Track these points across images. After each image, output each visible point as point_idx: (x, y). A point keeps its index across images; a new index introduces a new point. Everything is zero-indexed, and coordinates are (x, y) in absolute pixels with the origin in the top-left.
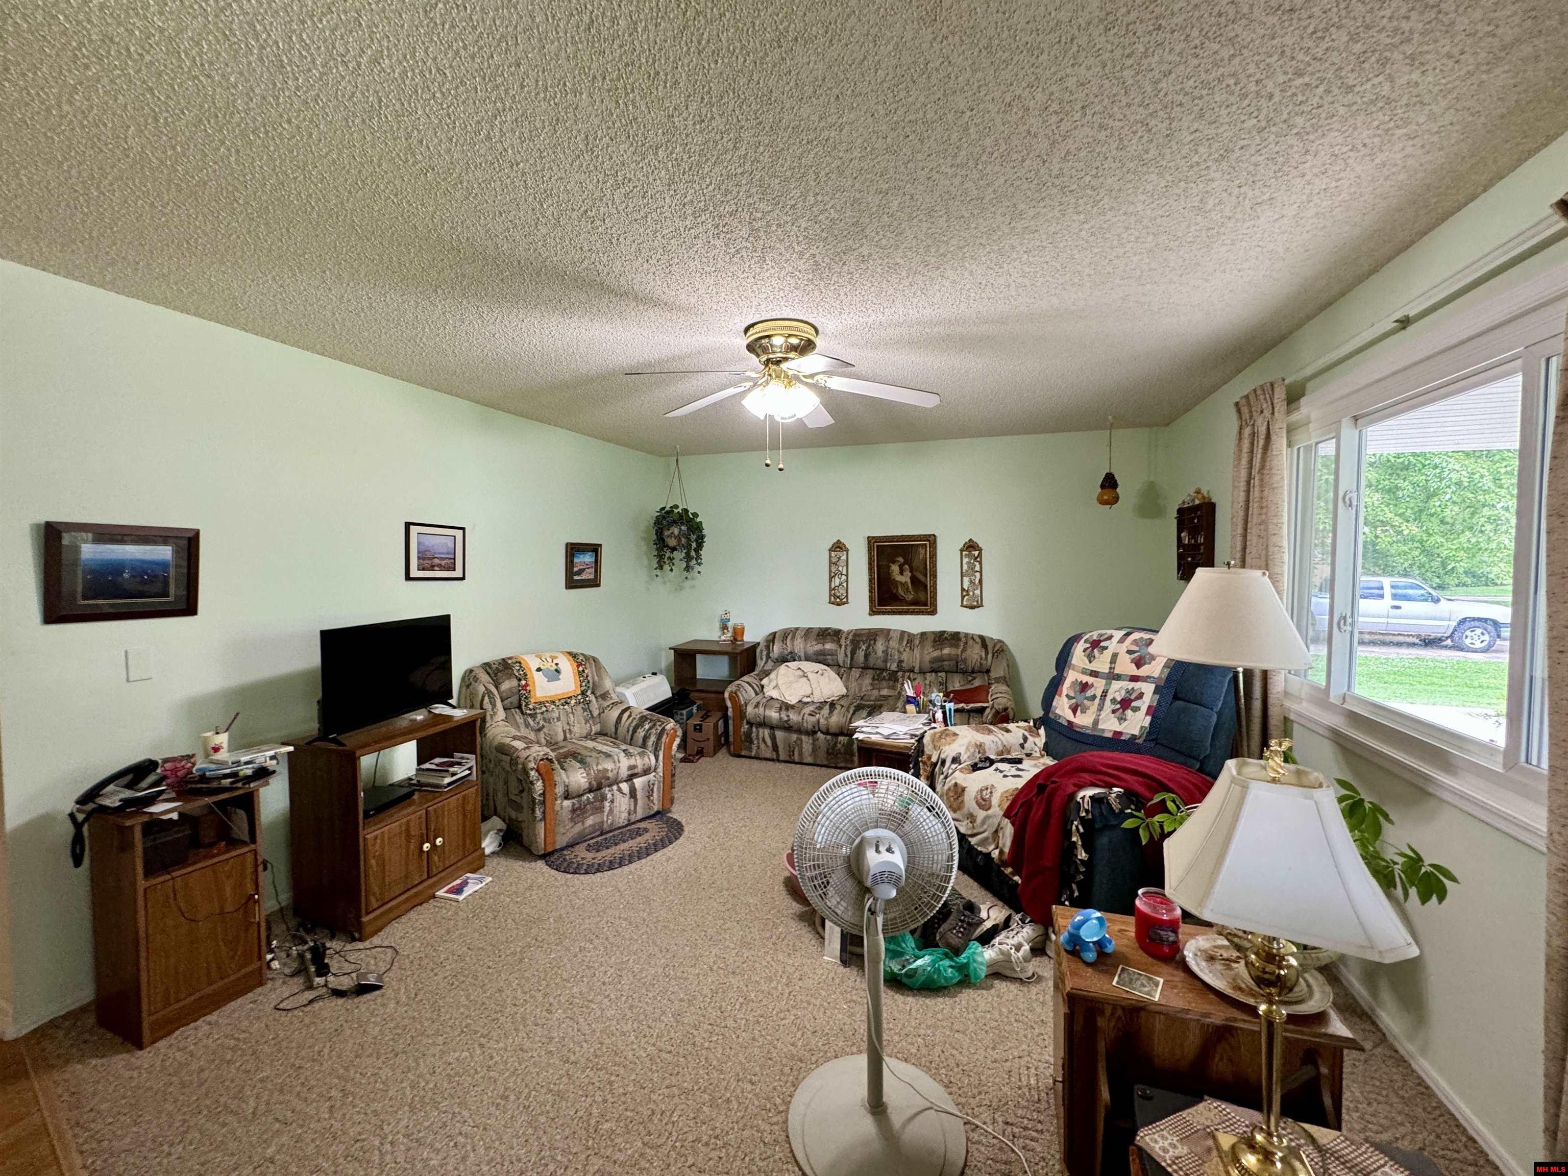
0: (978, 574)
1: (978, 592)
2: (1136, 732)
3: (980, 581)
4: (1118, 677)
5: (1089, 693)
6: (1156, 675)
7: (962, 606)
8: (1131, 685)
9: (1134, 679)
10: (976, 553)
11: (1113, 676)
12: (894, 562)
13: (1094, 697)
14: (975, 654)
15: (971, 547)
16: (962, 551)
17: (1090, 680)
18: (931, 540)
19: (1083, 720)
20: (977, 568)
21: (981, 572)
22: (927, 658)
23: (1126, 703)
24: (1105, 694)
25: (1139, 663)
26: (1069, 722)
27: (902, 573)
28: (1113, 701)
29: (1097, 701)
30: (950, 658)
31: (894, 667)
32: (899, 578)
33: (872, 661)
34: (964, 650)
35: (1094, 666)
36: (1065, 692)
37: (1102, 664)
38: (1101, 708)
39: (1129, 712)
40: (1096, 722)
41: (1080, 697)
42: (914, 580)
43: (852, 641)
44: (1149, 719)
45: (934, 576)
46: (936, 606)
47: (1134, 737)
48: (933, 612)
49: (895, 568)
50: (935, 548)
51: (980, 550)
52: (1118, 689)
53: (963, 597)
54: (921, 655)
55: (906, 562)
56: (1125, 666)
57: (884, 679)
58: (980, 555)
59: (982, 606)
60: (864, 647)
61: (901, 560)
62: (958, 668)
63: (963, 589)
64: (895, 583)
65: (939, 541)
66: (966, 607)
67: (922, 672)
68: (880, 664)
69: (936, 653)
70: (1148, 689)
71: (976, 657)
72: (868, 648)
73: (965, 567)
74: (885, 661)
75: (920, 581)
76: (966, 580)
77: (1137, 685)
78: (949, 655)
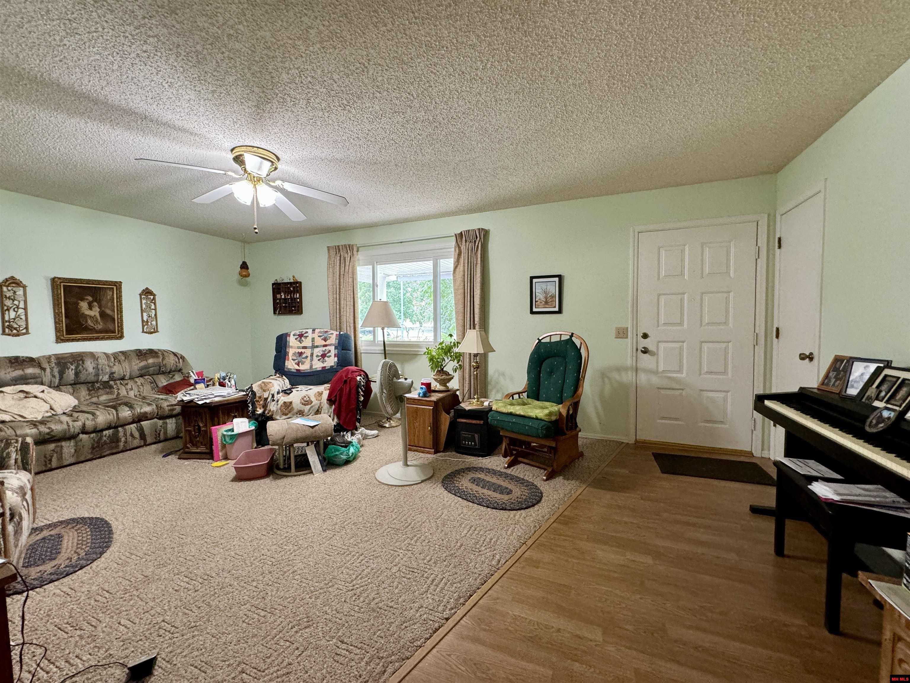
0: (153, 311)
1: (154, 323)
2: (333, 364)
3: (156, 315)
4: (317, 347)
5: (304, 356)
6: (334, 343)
7: (143, 332)
8: (324, 349)
9: (325, 346)
10: (152, 297)
11: (314, 347)
12: (82, 300)
13: (307, 357)
14: (171, 361)
15: (147, 293)
16: (140, 295)
17: (303, 350)
18: (118, 285)
19: (305, 367)
20: (153, 307)
21: (155, 309)
22: (136, 368)
23: (324, 356)
24: (312, 355)
25: (325, 340)
26: (297, 370)
27: (90, 307)
28: (317, 356)
29: (309, 358)
30: (154, 365)
31: (106, 378)
32: (88, 312)
33: (83, 377)
34: (163, 359)
35: (303, 344)
36: (290, 358)
37: (307, 342)
38: (312, 360)
39: (326, 358)
40: (311, 366)
41: (299, 359)
42: (103, 314)
43: (58, 364)
44: (336, 359)
45: (120, 311)
46: (122, 333)
47: (332, 367)
48: (121, 337)
49: (84, 305)
50: (121, 292)
51: (154, 295)
52: (318, 351)
53: (143, 326)
54: (131, 367)
55: (95, 300)
56: (319, 341)
57: (99, 388)
58: (154, 299)
59: (157, 331)
60: (73, 367)
61: (90, 299)
62: (161, 371)
63: (143, 321)
64: (85, 316)
65: (123, 286)
66: (146, 333)
67: (131, 378)
68: (92, 378)
69: (143, 363)
70: (332, 348)
71: (173, 362)
72: (77, 368)
73: (144, 306)
74: (97, 375)
75: (108, 315)
76: (145, 315)
77: (327, 348)
78: (154, 363)
